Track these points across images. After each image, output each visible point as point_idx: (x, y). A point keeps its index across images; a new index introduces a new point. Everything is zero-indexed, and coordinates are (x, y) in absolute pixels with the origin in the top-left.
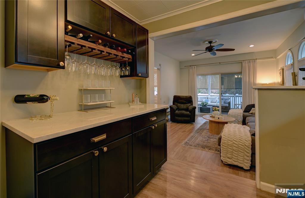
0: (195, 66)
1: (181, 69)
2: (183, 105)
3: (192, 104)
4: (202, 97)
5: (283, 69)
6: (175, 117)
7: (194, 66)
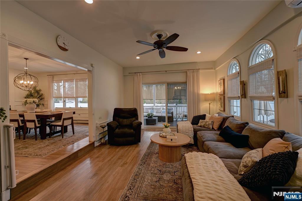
0: (141, 74)
1: (124, 76)
2: (125, 120)
3: (137, 119)
4: (147, 108)
5: (224, 80)
6: (115, 138)
7: (139, 73)
